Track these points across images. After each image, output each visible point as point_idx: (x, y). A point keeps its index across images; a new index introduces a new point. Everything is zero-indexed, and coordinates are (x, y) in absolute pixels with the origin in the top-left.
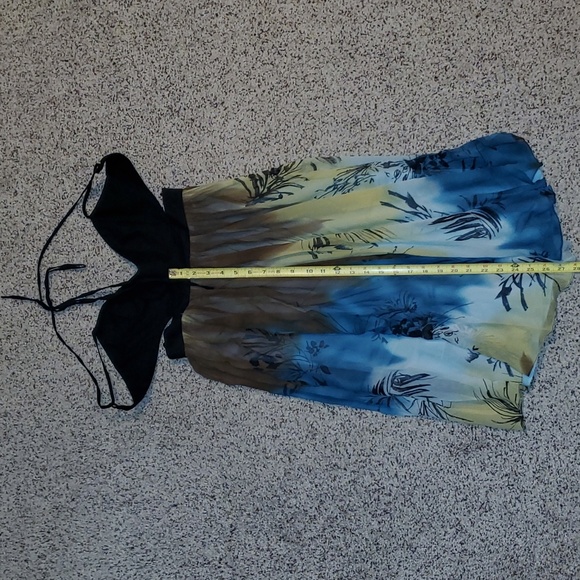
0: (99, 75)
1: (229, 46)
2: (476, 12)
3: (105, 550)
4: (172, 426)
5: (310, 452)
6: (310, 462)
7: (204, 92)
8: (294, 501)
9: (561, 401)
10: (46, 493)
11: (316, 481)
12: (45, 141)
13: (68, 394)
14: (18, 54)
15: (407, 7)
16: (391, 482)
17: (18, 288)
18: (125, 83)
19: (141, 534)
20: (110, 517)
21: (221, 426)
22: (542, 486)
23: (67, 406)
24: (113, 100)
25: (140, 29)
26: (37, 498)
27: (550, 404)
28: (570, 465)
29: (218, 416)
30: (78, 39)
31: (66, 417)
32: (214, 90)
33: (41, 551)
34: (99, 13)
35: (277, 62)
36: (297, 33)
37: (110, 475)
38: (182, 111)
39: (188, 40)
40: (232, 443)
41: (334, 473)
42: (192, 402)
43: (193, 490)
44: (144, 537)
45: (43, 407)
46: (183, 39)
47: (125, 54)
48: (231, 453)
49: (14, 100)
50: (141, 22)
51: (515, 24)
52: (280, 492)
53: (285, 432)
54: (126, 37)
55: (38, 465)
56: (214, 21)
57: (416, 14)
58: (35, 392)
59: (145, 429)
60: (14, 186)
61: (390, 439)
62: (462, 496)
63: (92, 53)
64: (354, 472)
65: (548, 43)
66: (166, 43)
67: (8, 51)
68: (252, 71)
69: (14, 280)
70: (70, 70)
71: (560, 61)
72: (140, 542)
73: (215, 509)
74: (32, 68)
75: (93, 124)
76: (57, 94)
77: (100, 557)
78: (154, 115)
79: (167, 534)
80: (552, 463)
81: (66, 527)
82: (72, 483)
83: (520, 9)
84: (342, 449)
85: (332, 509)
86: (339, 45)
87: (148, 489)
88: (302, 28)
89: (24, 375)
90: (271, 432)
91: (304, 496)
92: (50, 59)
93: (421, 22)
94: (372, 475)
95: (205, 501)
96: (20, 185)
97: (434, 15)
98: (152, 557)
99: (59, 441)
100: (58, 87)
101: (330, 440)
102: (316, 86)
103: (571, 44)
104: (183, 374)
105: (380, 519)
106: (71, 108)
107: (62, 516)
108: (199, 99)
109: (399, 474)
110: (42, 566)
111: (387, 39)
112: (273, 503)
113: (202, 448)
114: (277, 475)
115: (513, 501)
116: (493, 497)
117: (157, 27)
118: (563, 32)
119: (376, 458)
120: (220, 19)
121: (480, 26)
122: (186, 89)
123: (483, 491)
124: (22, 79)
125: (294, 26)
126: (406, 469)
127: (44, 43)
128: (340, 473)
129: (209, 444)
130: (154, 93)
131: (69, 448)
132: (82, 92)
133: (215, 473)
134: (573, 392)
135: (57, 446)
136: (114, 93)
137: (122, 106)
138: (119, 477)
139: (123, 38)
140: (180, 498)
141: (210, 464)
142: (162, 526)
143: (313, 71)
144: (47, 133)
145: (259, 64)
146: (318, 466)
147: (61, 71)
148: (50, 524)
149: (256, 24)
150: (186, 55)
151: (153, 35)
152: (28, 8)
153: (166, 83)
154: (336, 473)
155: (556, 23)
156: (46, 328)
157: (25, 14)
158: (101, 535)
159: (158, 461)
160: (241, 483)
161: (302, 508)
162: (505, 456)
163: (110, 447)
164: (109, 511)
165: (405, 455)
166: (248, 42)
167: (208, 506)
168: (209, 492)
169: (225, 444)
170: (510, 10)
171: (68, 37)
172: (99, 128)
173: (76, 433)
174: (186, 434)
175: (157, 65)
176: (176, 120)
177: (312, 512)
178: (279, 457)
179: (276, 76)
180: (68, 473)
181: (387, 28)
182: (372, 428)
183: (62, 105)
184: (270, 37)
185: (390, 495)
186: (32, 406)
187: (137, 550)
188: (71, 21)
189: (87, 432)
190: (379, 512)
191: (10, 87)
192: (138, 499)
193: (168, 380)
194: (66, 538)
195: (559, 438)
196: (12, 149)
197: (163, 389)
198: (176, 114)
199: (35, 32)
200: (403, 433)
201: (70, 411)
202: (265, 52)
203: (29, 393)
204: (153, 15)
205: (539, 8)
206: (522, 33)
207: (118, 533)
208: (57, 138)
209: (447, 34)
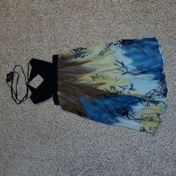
0: (36, 34)
1: (73, 30)
2: (146, 29)
3: (22, 170)
4: (45, 138)
5: (82, 151)
6: (82, 154)
7: (64, 43)
8: (76, 165)
9: (157, 148)
10: (7, 151)
11: (83, 160)
12: (18, 51)
13: (17, 124)
14: (14, 26)
15: (126, 25)
16: (104, 163)
17: (6, 92)
18: (43, 37)
19: (32, 167)
20: (24, 161)
21: (58, 140)
22: (148, 172)
23: (16, 128)
24: (39, 42)
25: (49, 22)
26: (5, 153)
27: (154, 148)
28: (157, 167)
29: (58, 137)
30: (31, 23)
31: (15, 131)
32: (67, 43)
33: (4, 167)
34: (37, 16)
35: (86, 37)
36: (93, 29)
37: (25, 149)
38: (58, 47)
39: (62, 27)
40: (60, 145)
41: (88, 158)
42: (50, 132)
43: (48, 157)
44: (33, 168)
45: (9, 127)
46: (60, 27)
47: (43, 29)
48: (60, 148)
49: (11, 39)
50: (49, 20)
51: (158, 33)
52: (72, 162)
53: (76, 144)
54: (45, 24)
55: (6, 143)
56: (70, 22)
57: (129, 27)
58: (8, 122)
59: (37, 137)
60: (9, 63)
61: (105, 151)
62: (125, 171)
63: (34, 28)
64: (94, 159)
65: (167, 40)
66: (55, 27)
67: (11, 24)
68: (79, 38)
69: (5, 90)
70: (28, 32)
71: (170, 46)
72: (31, 169)
73: (53, 164)
74: (17, 30)
75: (33, 48)
76: (23, 38)
77: (20, 172)
78: (49, 48)
79: (39, 168)
80: (152, 165)
81: (12, 162)
82: (15, 150)
83: (160, 29)
84: (91, 152)
85: (87, 168)
86: (105, 33)
87: (36, 155)
88: (95, 27)
89: (5, 117)
90: (72, 144)
91: (79, 164)
92: (22, 28)
93: (130, 29)
94: (99, 161)
95: (51, 161)
96: (10, 63)
97: (134, 28)
98: (34, 174)
99: (13, 137)
100: (24, 37)
101: (88, 149)
102: (97, 45)
103: (174, 41)
104: (49, 123)
105: (100, 174)
106: (27, 43)
107: (11, 159)
108: (63, 45)
109: (107, 162)
110: (4, 172)
111: (119, 33)
112: (70, 164)
113: (52, 145)
114: (72, 156)
115: (139, 175)
116: (133, 172)
117: (53, 22)
118: (172, 37)
119: (101, 156)
120: (72, 22)
121: (147, 33)
122: (60, 42)
123: (131, 170)
124: (14, 33)
125: (93, 27)
126: (109, 160)
127: (21, 23)
128: (90, 159)
129: (54, 145)
130: (50, 42)
131: (15, 140)
132: (30, 39)
133: (55, 153)
134: (161, 146)
135: (12, 138)
136: (39, 40)
137: (41, 44)
138: (28, 150)
139: (44, 24)
140: (44, 159)
141: (54, 150)
142: (38, 166)
143: (96, 40)
144: (19, 49)
145: (81, 36)
146: (84, 156)
147: (25, 32)
148: (7, 160)
149: (81, 25)
150: (61, 31)
151: (52, 25)
152: (18, 12)
153: (54, 39)
154: (89, 159)
155: (170, 34)
156: (13, 105)
157: (17, 14)
158: (21, 166)
159: (39, 147)
160: (62, 157)
161: (78, 167)
162: (138, 161)
163: (26, 141)
164: (24, 159)
165: (110, 157)
166: (79, 29)
167: (52, 162)
168: (52, 158)
169: (58, 145)
170: (156, 29)
171: (28, 22)
172: (34, 50)
173: (18, 136)
174: (48, 141)
175: (52, 33)
176: (56, 50)
177: (81, 169)
178: (73, 151)
179: (85, 40)
180: (14, 147)
181: (119, 30)
182: (100, 147)
183: (24, 42)
184: (85, 29)
185: (103, 167)
186: (6, 126)
187: (30, 172)
188: (29, 18)
189: (20, 136)
190: (100, 172)
191: (10, 35)
192: (32, 157)
193: (44, 125)
194: (11, 165)
195: (155, 159)
196: (9, 53)
197: (43, 127)
198: (56, 48)
199: (19, 20)
200: (110, 150)
201: (16, 129)
202: (83, 33)
203: (6, 123)
204: (53, 19)
205: (165, 29)
206: (159, 36)
207: (26, 166)
208: (22, 51)
209: (137, 34)
